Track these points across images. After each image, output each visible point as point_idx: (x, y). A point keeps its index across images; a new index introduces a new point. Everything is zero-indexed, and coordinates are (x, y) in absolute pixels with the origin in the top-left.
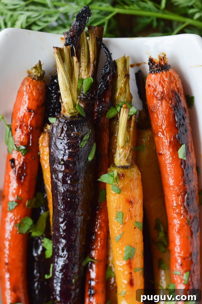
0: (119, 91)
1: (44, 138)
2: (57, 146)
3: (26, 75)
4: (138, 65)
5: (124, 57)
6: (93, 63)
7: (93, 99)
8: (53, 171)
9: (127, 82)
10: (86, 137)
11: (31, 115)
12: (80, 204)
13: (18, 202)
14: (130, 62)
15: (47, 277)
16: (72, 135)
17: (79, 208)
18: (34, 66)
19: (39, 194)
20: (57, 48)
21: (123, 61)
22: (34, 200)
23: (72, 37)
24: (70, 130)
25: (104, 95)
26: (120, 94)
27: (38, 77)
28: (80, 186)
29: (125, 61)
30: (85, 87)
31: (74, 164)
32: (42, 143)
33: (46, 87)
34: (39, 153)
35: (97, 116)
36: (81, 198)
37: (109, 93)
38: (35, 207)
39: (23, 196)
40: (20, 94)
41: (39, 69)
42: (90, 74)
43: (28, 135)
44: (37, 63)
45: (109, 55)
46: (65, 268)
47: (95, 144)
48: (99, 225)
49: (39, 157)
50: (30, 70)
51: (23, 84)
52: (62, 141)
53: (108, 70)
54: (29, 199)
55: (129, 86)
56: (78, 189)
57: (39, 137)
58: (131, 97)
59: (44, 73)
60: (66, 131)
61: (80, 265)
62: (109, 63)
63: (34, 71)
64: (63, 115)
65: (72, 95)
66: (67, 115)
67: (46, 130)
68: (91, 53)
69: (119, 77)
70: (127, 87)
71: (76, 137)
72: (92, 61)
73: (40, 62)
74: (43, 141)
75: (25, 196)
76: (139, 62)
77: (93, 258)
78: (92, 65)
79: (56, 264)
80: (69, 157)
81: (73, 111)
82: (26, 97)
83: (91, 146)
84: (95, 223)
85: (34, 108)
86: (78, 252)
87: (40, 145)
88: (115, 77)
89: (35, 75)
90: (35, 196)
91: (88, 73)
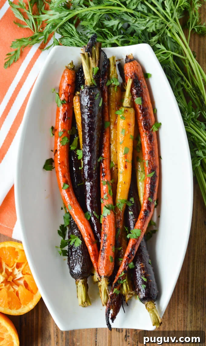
0: (111, 73)
1: (76, 98)
2: (84, 100)
3: (65, 68)
4: (120, 60)
5: (113, 56)
6: (98, 60)
7: (99, 78)
8: (82, 113)
9: (115, 69)
10: (98, 95)
11: (69, 87)
12: (96, 128)
13: (64, 131)
14: (116, 59)
15: (80, 168)
16: (91, 94)
17: (96, 131)
18: (69, 63)
19: (73, 128)
20: (82, 54)
21: (113, 58)
22: (71, 130)
23: (89, 49)
24: (90, 91)
25: (104, 75)
26: (112, 74)
27: (72, 68)
28: (96, 119)
29: (114, 58)
30: (95, 72)
31: (93, 108)
32: (75, 101)
33: (76, 73)
34: (73, 106)
35: (102, 85)
36: (96, 126)
37: (107, 74)
38: (71, 134)
39: (66, 129)
40: (63, 77)
41: (72, 64)
42: (97, 66)
43: (68, 97)
44: (71, 62)
45: (106, 56)
46: (89, 163)
47: (102, 98)
48: (105, 140)
49: (73, 108)
50: (67, 66)
51: (64, 72)
52: (86, 97)
53: (105, 63)
54: (69, 130)
55: (116, 70)
56: (95, 121)
57: (73, 97)
58: (118, 76)
59: (74, 67)
60: (89, 92)
61: (97, 160)
62: (106, 59)
63: (70, 65)
64: (86, 85)
65: (90, 75)
66: (88, 85)
67: (76, 94)
68: (97, 55)
69: (111, 66)
70: (115, 71)
71: (93, 95)
72: (97, 59)
73: (72, 61)
74: (76, 100)
75: (67, 129)
76: (120, 59)
77: (103, 157)
78: (97, 61)
79: (85, 160)
80: (90, 105)
81: (91, 83)
82: (66, 79)
83: (100, 99)
84: (103, 139)
85: (70, 83)
86: (96, 153)
87: (74, 102)
88: (109, 66)
89: (70, 68)
90: (72, 128)
91: (96, 65)
